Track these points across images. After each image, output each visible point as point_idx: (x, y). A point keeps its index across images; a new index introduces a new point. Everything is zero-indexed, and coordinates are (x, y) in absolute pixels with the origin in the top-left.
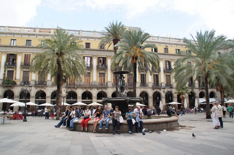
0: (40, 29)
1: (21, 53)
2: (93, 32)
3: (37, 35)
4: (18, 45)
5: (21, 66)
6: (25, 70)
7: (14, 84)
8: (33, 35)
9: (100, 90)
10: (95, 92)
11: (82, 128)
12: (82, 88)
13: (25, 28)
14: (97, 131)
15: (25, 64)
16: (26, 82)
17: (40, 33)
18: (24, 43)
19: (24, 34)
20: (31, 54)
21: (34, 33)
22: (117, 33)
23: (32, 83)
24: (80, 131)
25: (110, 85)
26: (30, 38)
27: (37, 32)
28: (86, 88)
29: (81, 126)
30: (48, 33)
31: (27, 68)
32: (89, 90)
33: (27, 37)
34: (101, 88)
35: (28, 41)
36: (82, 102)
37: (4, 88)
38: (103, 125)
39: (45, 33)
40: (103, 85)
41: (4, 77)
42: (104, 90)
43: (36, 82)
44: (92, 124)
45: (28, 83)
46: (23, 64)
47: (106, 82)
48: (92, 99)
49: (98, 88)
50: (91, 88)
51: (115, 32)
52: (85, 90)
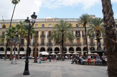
0: (48, 19)
1: (40, 31)
2: (73, 19)
3: (47, 22)
4: (39, 27)
5: (40, 36)
6: (42, 38)
7: (38, 44)
8: (45, 22)
9: (77, 47)
10: (75, 48)
11: (88, 64)
12: (69, 46)
13: (41, 19)
14: (96, 65)
15: (42, 36)
16: (43, 44)
17: (48, 21)
18: (41, 26)
19: (41, 22)
20: (45, 31)
21: (45, 21)
22: (86, 19)
23: (46, 44)
24: (87, 65)
25: (82, 44)
26: (44, 23)
27: (47, 21)
28: (71, 46)
29: (86, 63)
30: (52, 21)
31: (43, 37)
32: (72, 47)
33: (42, 23)
34: (78, 46)
35: (43, 25)
36: (69, 52)
37: (33, 46)
38: (98, 62)
39: (50, 21)
40: (79, 44)
41: (33, 42)
42: (79, 47)
43: (47, 44)
44: (93, 62)
45: (44, 44)
46: (41, 36)
47: (80, 42)
48: (74, 51)
49: (76, 46)
50: (73, 46)
51: (85, 19)
52: (70, 47)
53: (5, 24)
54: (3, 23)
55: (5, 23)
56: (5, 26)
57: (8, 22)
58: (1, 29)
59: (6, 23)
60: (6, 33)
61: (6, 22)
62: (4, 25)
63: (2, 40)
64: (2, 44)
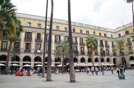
53: (128, 30)
54: (125, 29)
55: (126, 28)
56: (128, 31)
57: (130, 26)
58: (125, 36)
59: (128, 28)
60: (132, 39)
61: (128, 26)
62: (126, 30)
63: (129, 48)
64: (130, 52)
